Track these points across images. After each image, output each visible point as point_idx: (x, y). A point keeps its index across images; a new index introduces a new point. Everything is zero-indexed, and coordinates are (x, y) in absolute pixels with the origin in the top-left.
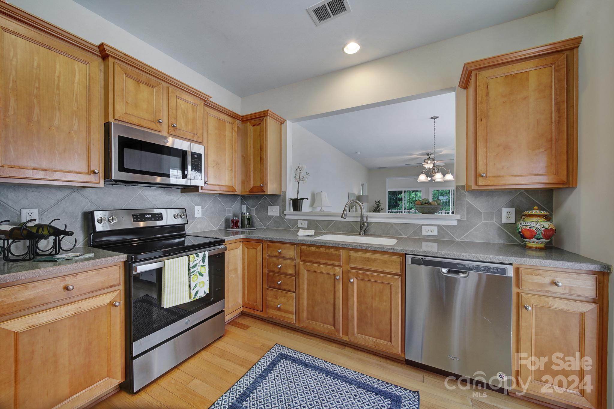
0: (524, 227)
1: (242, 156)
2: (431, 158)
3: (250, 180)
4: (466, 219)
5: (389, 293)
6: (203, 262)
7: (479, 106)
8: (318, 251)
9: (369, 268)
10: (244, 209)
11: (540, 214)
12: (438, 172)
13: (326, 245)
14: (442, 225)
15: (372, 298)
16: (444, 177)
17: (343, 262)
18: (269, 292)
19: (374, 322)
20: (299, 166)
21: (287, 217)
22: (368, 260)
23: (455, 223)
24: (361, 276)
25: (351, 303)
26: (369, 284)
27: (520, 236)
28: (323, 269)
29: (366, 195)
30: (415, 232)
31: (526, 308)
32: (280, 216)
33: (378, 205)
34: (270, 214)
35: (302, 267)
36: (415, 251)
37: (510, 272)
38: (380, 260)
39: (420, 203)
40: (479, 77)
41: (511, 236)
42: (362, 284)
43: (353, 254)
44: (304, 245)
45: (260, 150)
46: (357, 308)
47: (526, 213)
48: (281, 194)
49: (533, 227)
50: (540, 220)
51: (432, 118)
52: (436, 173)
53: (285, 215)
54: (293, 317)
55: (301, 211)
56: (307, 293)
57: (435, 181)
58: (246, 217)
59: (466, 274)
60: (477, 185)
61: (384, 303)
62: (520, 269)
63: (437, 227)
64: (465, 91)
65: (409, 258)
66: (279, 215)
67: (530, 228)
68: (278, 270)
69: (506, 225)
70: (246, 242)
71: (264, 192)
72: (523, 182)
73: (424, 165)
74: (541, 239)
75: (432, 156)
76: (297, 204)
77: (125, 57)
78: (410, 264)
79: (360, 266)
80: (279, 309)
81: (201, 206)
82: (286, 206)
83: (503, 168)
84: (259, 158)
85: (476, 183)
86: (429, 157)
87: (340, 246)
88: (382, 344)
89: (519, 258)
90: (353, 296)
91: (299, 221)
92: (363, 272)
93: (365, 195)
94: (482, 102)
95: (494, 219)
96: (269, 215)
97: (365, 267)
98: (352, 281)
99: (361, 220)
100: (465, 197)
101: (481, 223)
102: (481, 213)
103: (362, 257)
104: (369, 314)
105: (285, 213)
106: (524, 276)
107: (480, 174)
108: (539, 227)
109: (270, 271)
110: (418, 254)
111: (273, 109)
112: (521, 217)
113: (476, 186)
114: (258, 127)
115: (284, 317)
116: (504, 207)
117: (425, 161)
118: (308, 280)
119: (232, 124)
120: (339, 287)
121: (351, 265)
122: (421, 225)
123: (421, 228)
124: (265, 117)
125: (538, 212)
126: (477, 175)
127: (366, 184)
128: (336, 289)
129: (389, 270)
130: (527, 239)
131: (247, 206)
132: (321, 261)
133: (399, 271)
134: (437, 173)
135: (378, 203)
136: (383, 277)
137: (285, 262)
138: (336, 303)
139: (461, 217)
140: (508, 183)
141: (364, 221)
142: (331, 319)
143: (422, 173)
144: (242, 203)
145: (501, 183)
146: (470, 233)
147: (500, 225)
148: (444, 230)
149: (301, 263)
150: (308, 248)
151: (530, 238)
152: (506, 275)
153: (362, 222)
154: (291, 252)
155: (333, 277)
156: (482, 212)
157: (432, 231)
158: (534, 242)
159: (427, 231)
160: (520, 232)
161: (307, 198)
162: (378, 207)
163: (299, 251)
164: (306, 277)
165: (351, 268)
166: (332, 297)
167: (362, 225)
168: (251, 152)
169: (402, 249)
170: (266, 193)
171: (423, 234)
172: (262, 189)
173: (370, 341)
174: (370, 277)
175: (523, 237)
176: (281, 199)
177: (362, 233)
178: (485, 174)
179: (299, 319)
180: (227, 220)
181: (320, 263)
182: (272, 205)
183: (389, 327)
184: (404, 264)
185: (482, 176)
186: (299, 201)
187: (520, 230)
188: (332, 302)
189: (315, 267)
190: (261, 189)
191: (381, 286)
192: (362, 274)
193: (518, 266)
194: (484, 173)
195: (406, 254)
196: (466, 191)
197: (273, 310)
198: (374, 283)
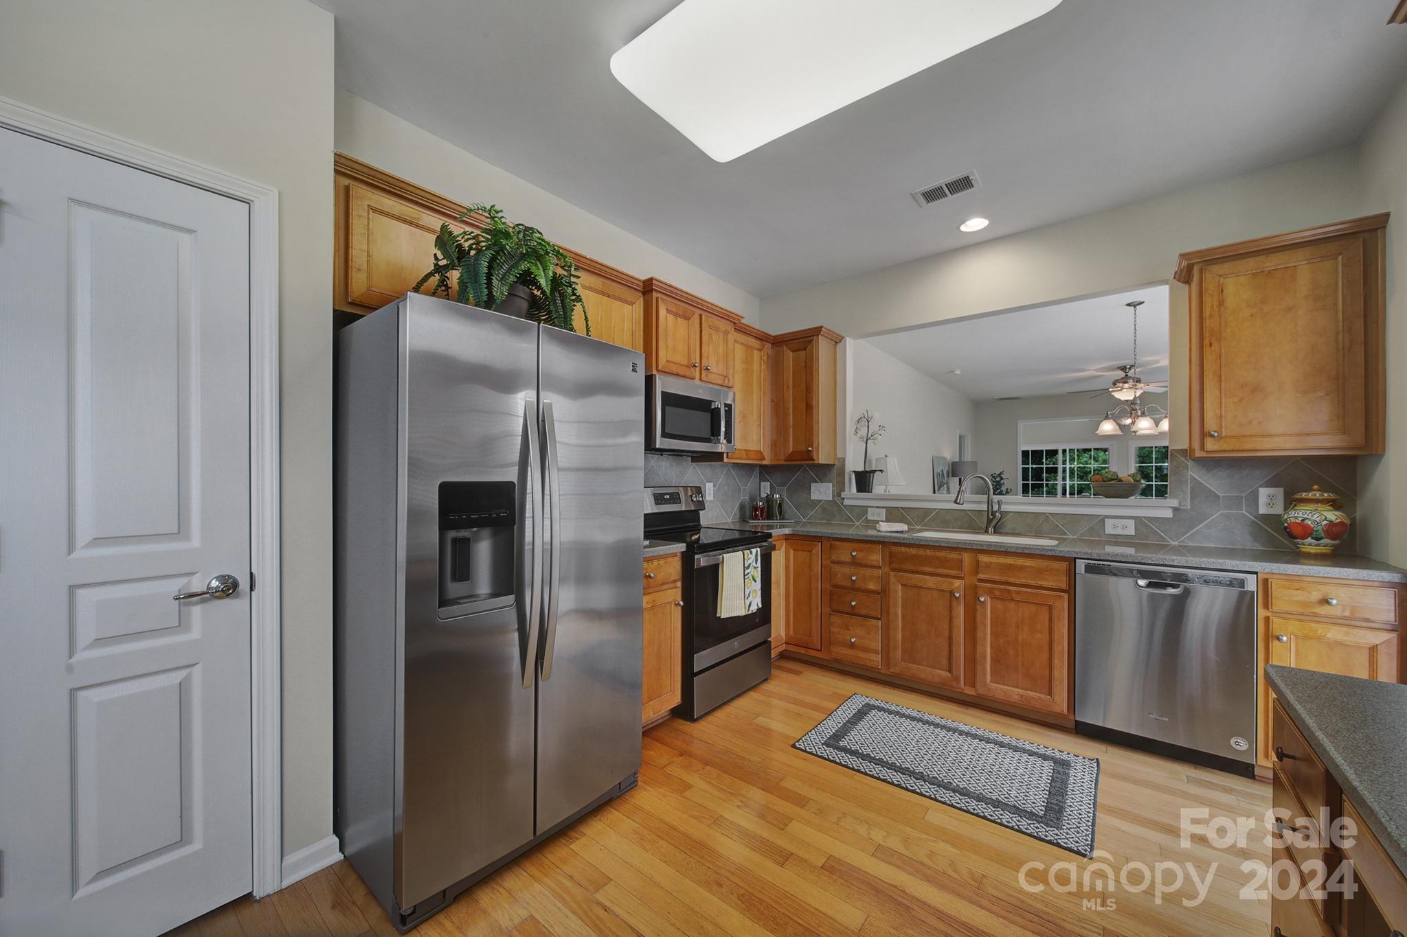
0: (1293, 520)
1: (772, 401)
2: (1130, 377)
3: (786, 440)
4: (1189, 507)
5: (1047, 620)
6: (756, 563)
7: (1207, 321)
8: (921, 553)
9: (1012, 580)
10: (766, 489)
11: (1321, 498)
12: (1143, 414)
13: (936, 544)
14: (1144, 517)
15: (1018, 627)
16: (1157, 426)
17: (966, 571)
18: (833, 619)
19: (1020, 665)
20: (865, 414)
21: (846, 502)
22: (1010, 567)
23: (1169, 514)
24: (997, 593)
25: (979, 634)
26: (1012, 605)
27: (1286, 534)
28: (931, 581)
29: (969, 460)
30: (1092, 529)
31: (1278, 639)
32: (834, 501)
33: (997, 482)
34: (814, 496)
35: (892, 579)
36: (1091, 554)
37: (1251, 584)
38: (1031, 567)
39: (1101, 479)
40: (1208, 277)
41: (1276, 537)
42: (999, 605)
43: (984, 559)
44: (895, 544)
45: (805, 391)
46: (991, 643)
47: (1298, 497)
48: (836, 463)
49: (1307, 519)
50: (1321, 507)
51: (1129, 305)
52: (1138, 416)
53: (843, 499)
54: (877, 658)
55: (871, 492)
56: (903, 621)
57: (1137, 433)
58: (774, 502)
59: (1179, 588)
60: (1204, 450)
61: (1039, 635)
62: (1270, 580)
63: (1133, 521)
64: (1186, 287)
65: (1081, 566)
66: (831, 499)
67: (1303, 520)
68: (849, 584)
69: (1266, 518)
70: (792, 541)
71: (814, 460)
72: (1288, 446)
73: (1112, 394)
74: (1322, 538)
75: (1131, 373)
76: (864, 480)
77: (668, 288)
78: (1083, 573)
79: (997, 578)
80: (852, 646)
81: (712, 484)
82: (844, 484)
83: (1250, 422)
84: (804, 405)
85: (1202, 448)
86: (1127, 375)
87: (960, 546)
88: (1034, 698)
89: (1268, 564)
90: (984, 625)
91: (869, 509)
92: (1002, 587)
93: (966, 460)
94: (1211, 316)
95: (1244, 508)
96: (812, 498)
97: (1004, 579)
98: (983, 600)
99: (988, 508)
100: (1188, 469)
101: (1218, 514)
102: (1219, 496)
103: (999, 564)
104: (1011, 652)
105: (843, 495)
106: (1276, 589)
107: (1209, 433)
108: (1317, 520)
109: (835, 586)
110: (1097, 558)
111: (828, 324)
112: (1291, 504)
113: (1203, 452)
114: (803, 353)
115: (861, 658)
116: (1261, 486)
117: (1114, 384)
118: (903, 600)
119: (760, 350)
120: (960, 611)
121: (980, 575)
122: (1101, 517)
123: (1103, 521)
124: (815, 337)
125: (1317, 495)
126: (1204, 434)
127: (970, 437)
128: (954, 614)
129: (1045, 584)
130: (1298, 540)
131: (771, 483)
132: (927, 569)
133: (1064, 586)
134: (1140, 418)
135: (998, 479)
136: (1036, 594)
137: (863, 571)
138: (954, 635)
139: (1180, 503)
140: (1258, 448)
141: (994, 510)
142: (945, 662)
143: (1107, 418)
144: (762, 479)
145: (1247, 447)
146: (1197, 530)
147: (1255, 517)
148: (1146, 525)
149: (892, 573)
150: (903, 549)
151: (1304, 538)
152: (1246, 589)
153: (990, 511)
154: (876, 557)
155: (948, 594)
156: (1221, 495)
157: (1124, 527)
158: (1310, 545)
159: (1115, 527)
160: (1286, 528)
161: (881, 471)
162: (998, 487)
163: (888, 553)
164: (900, 595)
165: (981, 580)
166: (946, 626)
167: (991, 517)
168: (789, 395)
169: (1069, 551)
170: (816, 462)
171: (1107, 531)
172: (810, 456)
173: (1013, 693)
174: (1014, 595)
175: (1292, 536)
176: (835, 470)
177: (990, 529)
178: (1218, 432)
179: (887, 660)
180: (742, 507)
181: (924, 573)
182: (817, 482)
183: (1047, 672)
184: (1072, 574)
185: (1212, 436)
186: (868, 475)
187: (1286, 525)
188: (946, 633)
189: (916, 579)
190: (808, 455)
191: (1033, 608)
192: (1000, 590)
193: (1266, 577)
194: (1215, 432)
195: (1075, 558)
196: (1190, 458)
197: (842, 648)
198: (1021, 603)
